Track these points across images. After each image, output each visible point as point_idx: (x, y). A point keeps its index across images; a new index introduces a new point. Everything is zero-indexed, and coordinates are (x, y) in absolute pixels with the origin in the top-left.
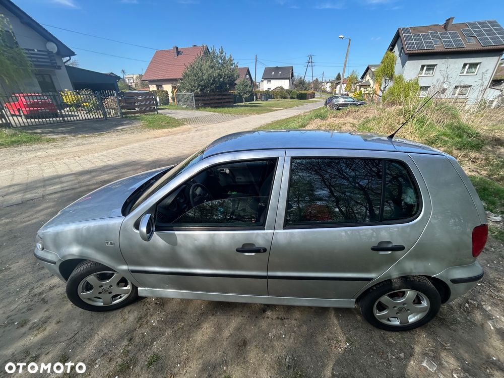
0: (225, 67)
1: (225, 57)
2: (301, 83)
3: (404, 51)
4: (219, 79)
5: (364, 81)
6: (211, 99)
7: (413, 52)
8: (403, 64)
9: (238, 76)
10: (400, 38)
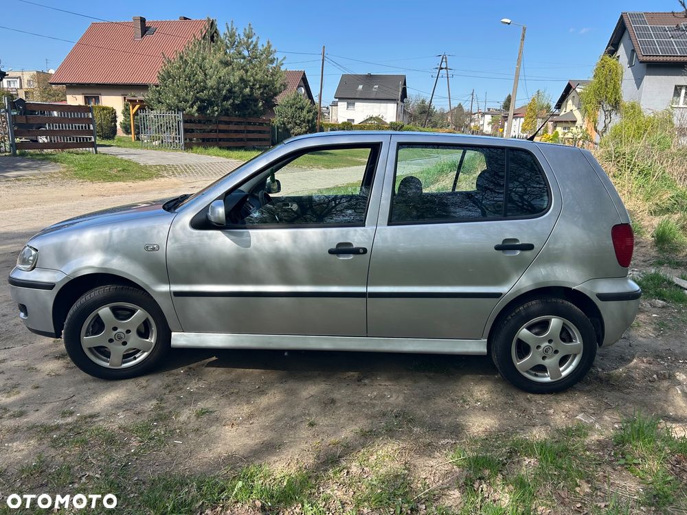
0: (255, 66)
1: (255, 46)
2: (424, 112)
3: (637, 56)
4: (242, 89)
5: (562, 113)
6: (221, 131)
7: (655, 59)
8: (639, 82)
9: (285, 86)
10: (626, 32)
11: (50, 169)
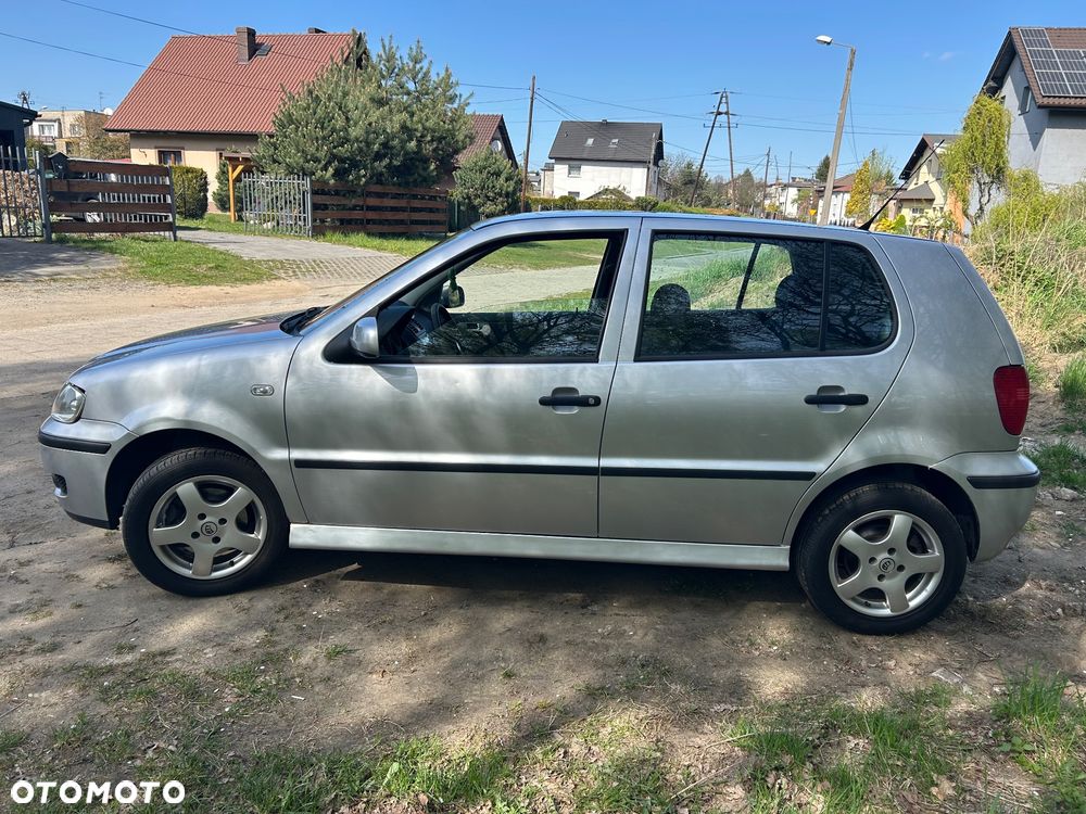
0: (425, 106)
1: (426, 75)
2: (691, 182)
3: (1033, 98)
4: (403, 142)
5: (912, 187)
6: (370, 208)
7: (1062, 102)
9: (472, 138)
10: (1017, 59)
11: (104, 263)
